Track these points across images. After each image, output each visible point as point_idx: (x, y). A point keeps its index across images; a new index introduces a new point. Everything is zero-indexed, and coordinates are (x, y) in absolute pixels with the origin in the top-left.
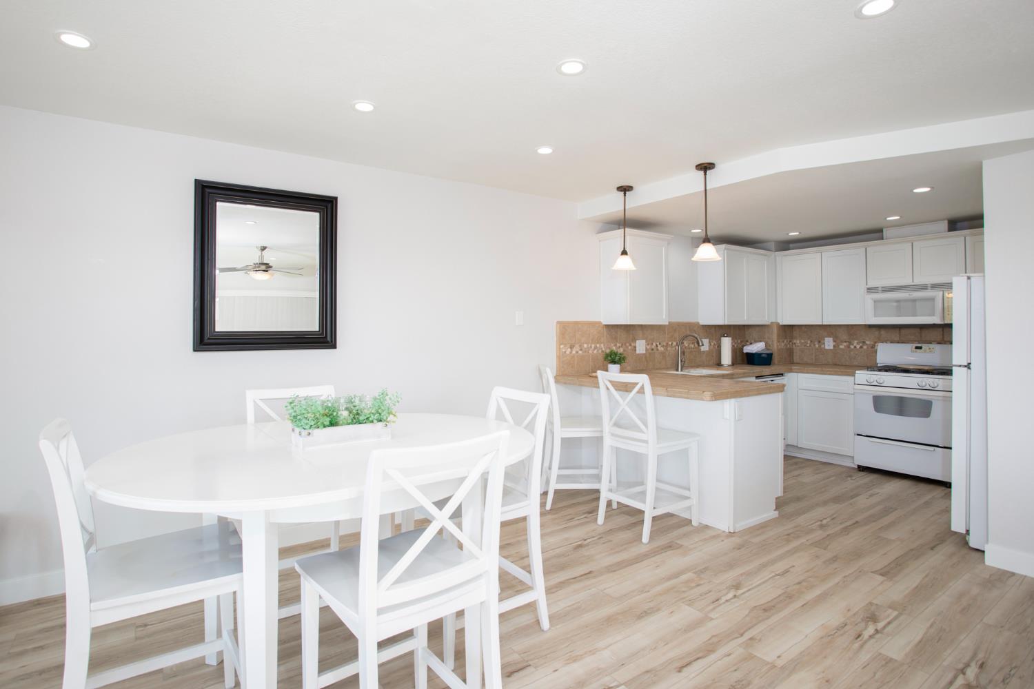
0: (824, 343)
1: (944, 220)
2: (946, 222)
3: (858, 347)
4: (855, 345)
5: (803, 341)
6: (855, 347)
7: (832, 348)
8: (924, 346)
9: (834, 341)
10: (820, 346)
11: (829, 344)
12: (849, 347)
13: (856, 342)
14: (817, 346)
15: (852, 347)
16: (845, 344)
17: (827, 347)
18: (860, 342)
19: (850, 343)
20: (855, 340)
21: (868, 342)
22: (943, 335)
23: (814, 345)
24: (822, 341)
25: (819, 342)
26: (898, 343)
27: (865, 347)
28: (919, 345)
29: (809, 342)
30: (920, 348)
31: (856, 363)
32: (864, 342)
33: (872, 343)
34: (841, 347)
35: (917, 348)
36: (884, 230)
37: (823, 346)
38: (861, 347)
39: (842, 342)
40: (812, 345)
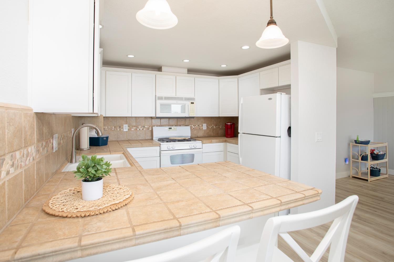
0: (123, 128)
1: (186, 68)
2: (187, 69)
3: (141, 129)
4: (139, 128)
5: (110, 127)
6: (140, 129)
7: (127, 130)
8: (172, 127)
9: (129, 126)
10: (120, 130)
11: (126, 128)
12: (136, 130)
13: (140, 126)
14: (118, 130)
15: (138, 129)
16: (134, 128)
17: (125, 130)
18: (142, 127)
19: (137, 127)
20: (140, 125)
21: (146, 127)
22: (177, 122)
23: (117, 129)
24: (121, 127)
25: (120, 127)
26: (160, 126)
27: (145, 129)
28: (170, 127)
29: (114, 127)
30: (171, 128)
31: (140, 138)
32: (144, 127)
33: (148, 127)
34: (132, 129)
35: (169, 128)
36: (163, 67)
37: (122, 130)
38: (143, 129)
39: (133, 126)
40: (116, 129)
